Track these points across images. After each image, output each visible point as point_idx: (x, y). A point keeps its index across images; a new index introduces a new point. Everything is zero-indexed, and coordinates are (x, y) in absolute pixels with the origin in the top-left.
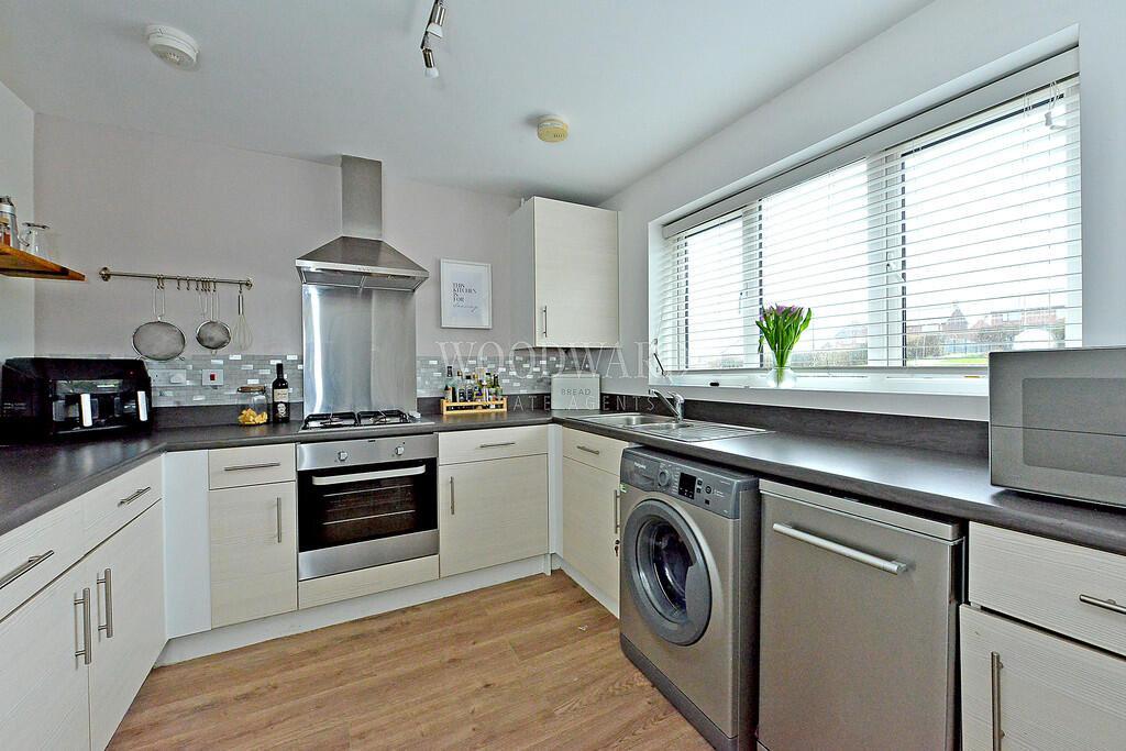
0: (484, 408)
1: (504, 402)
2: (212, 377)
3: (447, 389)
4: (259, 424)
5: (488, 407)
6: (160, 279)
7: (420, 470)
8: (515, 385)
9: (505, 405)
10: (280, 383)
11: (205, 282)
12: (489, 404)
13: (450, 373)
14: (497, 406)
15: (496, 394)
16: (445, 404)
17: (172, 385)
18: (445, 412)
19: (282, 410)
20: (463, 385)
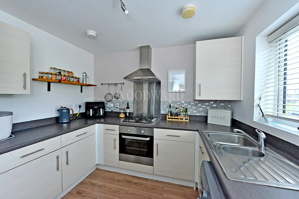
0: (181, 119)
1: (188, 118)
2: (117, 105)
3: (169, 112)
4: (122, 118)
5: (183, 119)
6: (109, 84)
7: (148, 139)
8: (194, 112)
9: (188, 119)
10: (128, 108)
11: (116, 84)
12: (183, 118)
13: (170, 107)
14: (186, 119)
15: (185, 115)
16: (167, 117)
17: (110, 107)
18: (167, 119)
19: (128, 114)
20: (174, 111)
